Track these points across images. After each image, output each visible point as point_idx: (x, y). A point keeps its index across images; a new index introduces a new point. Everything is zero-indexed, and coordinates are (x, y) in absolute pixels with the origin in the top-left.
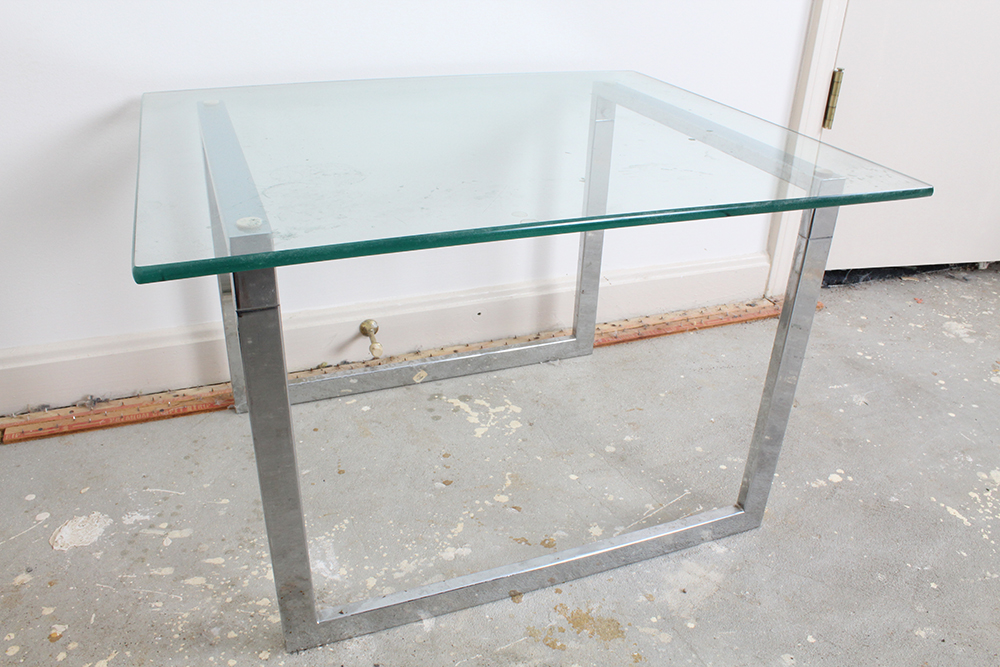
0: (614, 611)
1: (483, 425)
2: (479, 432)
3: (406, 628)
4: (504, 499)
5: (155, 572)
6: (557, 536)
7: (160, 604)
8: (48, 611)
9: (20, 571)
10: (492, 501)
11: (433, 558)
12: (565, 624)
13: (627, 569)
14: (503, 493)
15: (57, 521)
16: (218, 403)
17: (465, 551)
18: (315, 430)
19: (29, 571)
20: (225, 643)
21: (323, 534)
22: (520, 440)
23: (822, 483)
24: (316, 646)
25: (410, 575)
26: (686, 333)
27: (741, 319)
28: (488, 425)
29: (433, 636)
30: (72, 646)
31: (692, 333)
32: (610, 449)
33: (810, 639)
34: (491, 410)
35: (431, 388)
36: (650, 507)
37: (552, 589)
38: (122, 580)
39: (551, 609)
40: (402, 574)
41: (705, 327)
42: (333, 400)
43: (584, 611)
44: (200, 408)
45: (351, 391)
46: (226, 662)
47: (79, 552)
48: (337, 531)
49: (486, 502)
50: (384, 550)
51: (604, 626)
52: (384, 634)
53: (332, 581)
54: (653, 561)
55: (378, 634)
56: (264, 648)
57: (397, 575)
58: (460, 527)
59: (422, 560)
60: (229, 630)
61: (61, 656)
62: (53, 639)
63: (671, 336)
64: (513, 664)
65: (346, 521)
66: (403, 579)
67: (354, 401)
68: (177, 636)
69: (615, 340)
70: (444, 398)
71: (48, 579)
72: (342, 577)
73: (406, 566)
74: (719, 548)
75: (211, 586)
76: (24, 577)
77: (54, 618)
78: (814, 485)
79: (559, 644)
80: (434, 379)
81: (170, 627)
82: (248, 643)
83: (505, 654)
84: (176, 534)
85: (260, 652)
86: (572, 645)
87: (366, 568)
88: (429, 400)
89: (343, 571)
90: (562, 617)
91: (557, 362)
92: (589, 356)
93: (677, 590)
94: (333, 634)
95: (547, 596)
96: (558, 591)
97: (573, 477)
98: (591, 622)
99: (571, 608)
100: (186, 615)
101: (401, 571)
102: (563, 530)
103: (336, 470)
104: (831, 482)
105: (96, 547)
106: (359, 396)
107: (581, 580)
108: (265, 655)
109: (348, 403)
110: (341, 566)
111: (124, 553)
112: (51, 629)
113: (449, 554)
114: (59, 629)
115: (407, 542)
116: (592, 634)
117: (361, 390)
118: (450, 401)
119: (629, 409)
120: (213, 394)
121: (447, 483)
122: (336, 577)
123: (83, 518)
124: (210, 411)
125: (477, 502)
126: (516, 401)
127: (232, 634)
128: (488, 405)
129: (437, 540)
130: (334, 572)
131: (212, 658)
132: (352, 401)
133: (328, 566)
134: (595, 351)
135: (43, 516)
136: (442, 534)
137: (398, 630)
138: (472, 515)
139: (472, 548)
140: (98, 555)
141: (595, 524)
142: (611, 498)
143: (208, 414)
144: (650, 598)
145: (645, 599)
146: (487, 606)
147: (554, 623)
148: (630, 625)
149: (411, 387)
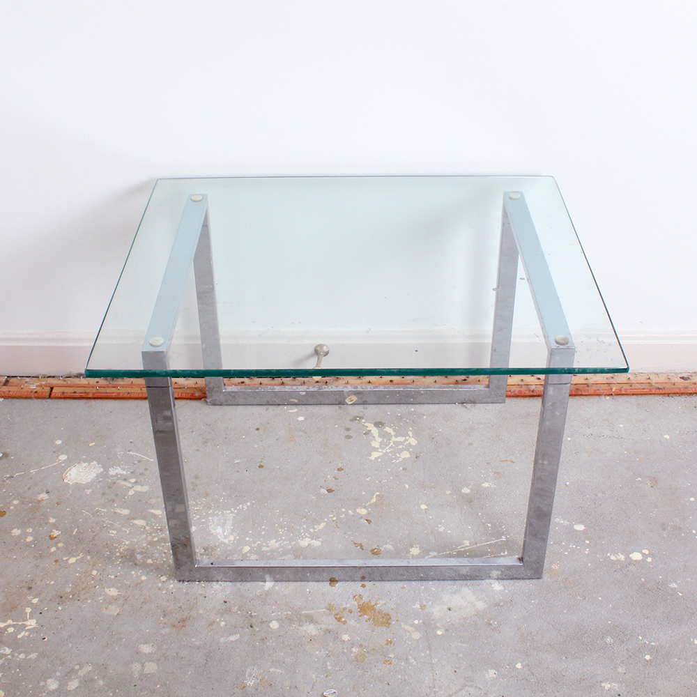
0: (392, 609)
1: (380, 450)
2: (375, 455)
3: (254, 584)
4: (363, 512)
5: (118, 511)
6: (385, 549)
7: (115, 532)
8: (52, 520)
9: (43, 491)
10: (354, 511)
11: (293, 543)
12: (355, 609)
13: (419, 583)
14: (365, 507)
15: (70, 463)
16: (197, 395)
17: (317, 543)
18: (258, 429)
19: (48, 492)
20: (145, 566)
21: (230, 510)
22: (401, 468)
23: (622, 557)
24: (195, 581)
25: (272, 551)
26: (603, 397)
27: (664, 392)
28: (384, 451)
29: (268, 593)
30: (60, 545)
31: (608, 398)
32: (466, 490)
33: (519, 666)
34: (394, 439)
35: (357, 410)
36: (467, 543)
37: (360, 583)
38: (98, 511)
39: (351, 596)
40: (268, 549)
41: (623, 395)
42: (281, 407)
43: (373, 604)
44: (184, 396)
45: (296, 401)
46: (140, 577)
47: (78, 487)
48: (240, 509)
49: (350, 512)
50: (264, 530)
51: (380, 616)
52: (238, 584)
53: (222, 543)
54: (442, 582)
55: (236, 583)
56: (165, 574)
57: (264, 549)
58: (322, 525)
59: (285, 543)
60: (149, 558)
61: (53, 549)
62: (51, 538)
63: (585, 397)
64: (308, 623)
65: (249, 504)
66: (268, 552)
67: (296, 410)
68: (118, 554)
69: (531, 393)
70: (363, 421)
71: (56, 501)
72: (229, 541)
73: (273, 544)
74: (497, 586)
75: (148, 528)
76: (43, 496)
77: (55, 526)
78: (613, 558)
79: (343, 620)
80: (364, 403)
81: (116, 548)
82: (157, 569)
83: (306, 616)
84: (138, 488)
85: (162, 576)
86: (352, 622)
87: (247, 539)
88: (352, 420)
89: (232, 538)
90: (356, 603)
91: (469, 406)
92: (500, 405)
93: (445, 607)
94: (208, 575)
95: (355, 587)
96: (363, 586)
97: (424, 507)
98: (373, 611)
99: (365, 599)
100: (127, 543)
101: (268, 546)
102: (392, 545)
103: (258, 465)
104: (630, 558)
105: (88, 486)
106: (300, 407)
107: (383, 583)
108: (164, 578)
109: (290, 411)
110: (232, 534)
111: (104, 494)
112: (52, 531)
113: (305, 542)
114: (56, 533)
115: (281, 527)
116: (369, 619)
117: (305, 402)
118: (366, 424)
119: (503, 459)
120: (196, 386)
121: (330, 491)
122: (226, 541)
123: (85, 464)
124: (190, 399)
125: (343, 510)
126: (416, 436)
127: (150, 561)
128: (393, 433)
129: (302, 531)
130: (226, 537)
131: (133, 573)
132: (294, 410)
133: (224, 532)
134: (508, 400)
135: (63, 457)
136: (307, 527)
137: (248, 584)
138: (335, 519)
139: (322, 542)
140: (88, 492)
141: (418, 546)
142: (441, 529)
143: (188, 401)
144: (423, 607)
145: (419, 607)
146: (311, 583)
147: (348, 605)
148: (397, 621)
149: (342, 406)
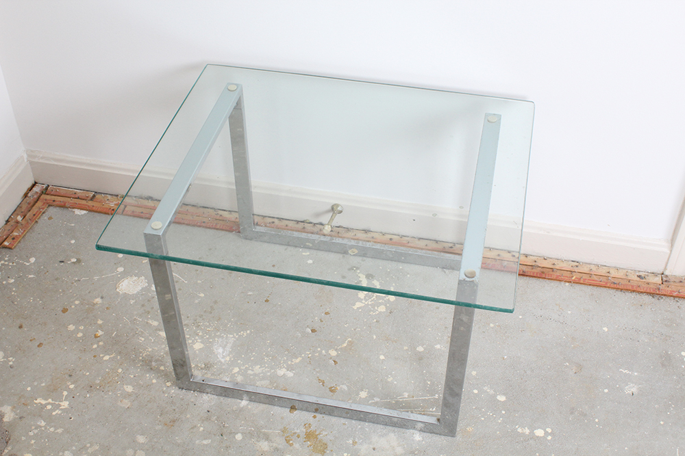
1: (363, 301)
3: (233, 400)
4: (333, 353)
5: (150, 322)
6: (341, 388)
7: (143, 339)
8: (100, 322)
9: (99, 296)
10: (327, 352)
11: (272, 371)
12: (303, 435)
13: (358, 422)
14: (336, 350)
15: (125, 275)
17: (290, 374)
19: (102, 298)
20: (157, 371)
21: (233, 334)
22: (375, 320)
23: (527, 431)
24: (191, 390)
25: (255, 375)
26: (563, 283)
28: (366, 303)
29: (241, 410)
30: (101, 343)
32: (420, 349)
35: (357, 261)
36: (406, 395)
37: (313, 414)
38: (135, 319)
39: (303, 424)
40: (252, 373)
42: (297, 249)
43: (317, 433)
44: (224, 227)
45: (311, 246)
46: (152, 380)
47: (126, 297)
48: (240, 336)
49: (324, 351)
50: (254, 356)
52: (222, 398)
53: (220, 362)
54: (375, 425)
55: (220, 397)
56: (170, 381)
57: (250, 372)
58: (299, 359)
59: (267, 369)
60: (162, 365)
61: (95, 346)
62: (96, 337)
64: (264, 440)
65: (248, 332)
66: (251, 375)
67: (308, 253)
68: (141, 358)
70: (358, 271)
71: (107, 306)
72: (225, 361)
73: (257, 369)
74: (418, 437)
76: (98, 300)
77: (101, 327)
78: (520, 430)
79: (291, 442)
80: (363, 256)
81: (141, 352)
82: (166, 375)
83: (265, 434)
85: (168, 382)
86: (297, 446)
87: (239, 361)
88: (349, 269)
89: (228, 359)
90: (304, 430)
94: (201, 388)
95: (307, 416)
96: (315, 417)
98: (315, 440)
99: (313, 428)
100: (150, 350)
101: (253, 371)
102: (347, 386)
103: (265, 299)
104: (534, 434)
105: (134, 297)
106: (313, 251)
107: (331, 417)
108: (169, 384)
109: (304, 254)
110: (229, 355)
111: (143, 306)
112: (97, 331)
113: (281, 372)
114: (100, 333)
115: (267, 356)
116: (311, 446)
118: (360, 275)
120: (236, 221)
121: (313, 331)
122: (223, 360)
123: (136, 278)
125: (319, 349)
127: (162, 368)
129: (282, 362)
130: (224, 357)
131: (148, 375)
133: (223, 352)
135: (121, 269)
136: (287, 359)
137: (229, 399)
138: (310, 356)
139: (294, 374)
140: (132, 302)
141: (367, 389)
142: (389, 380)
144: (355, 443)
145: (352, 442)
146: (276, 407)
147: (298, 431)
148: (332, 450)
149: (345, 256)
